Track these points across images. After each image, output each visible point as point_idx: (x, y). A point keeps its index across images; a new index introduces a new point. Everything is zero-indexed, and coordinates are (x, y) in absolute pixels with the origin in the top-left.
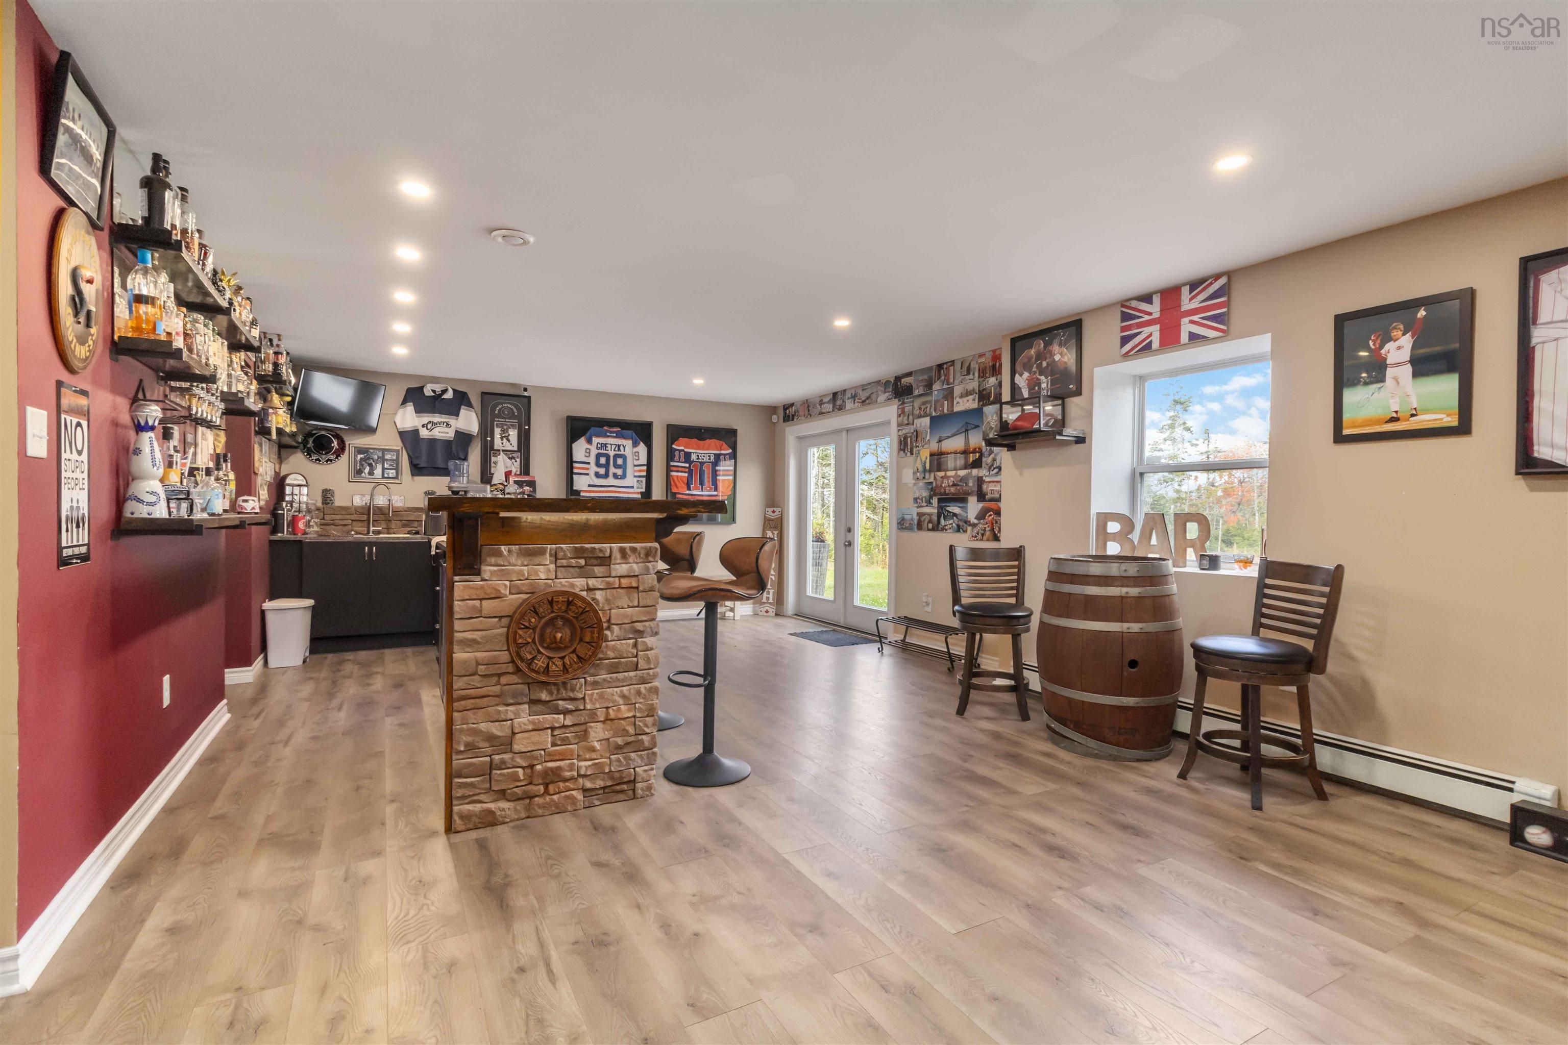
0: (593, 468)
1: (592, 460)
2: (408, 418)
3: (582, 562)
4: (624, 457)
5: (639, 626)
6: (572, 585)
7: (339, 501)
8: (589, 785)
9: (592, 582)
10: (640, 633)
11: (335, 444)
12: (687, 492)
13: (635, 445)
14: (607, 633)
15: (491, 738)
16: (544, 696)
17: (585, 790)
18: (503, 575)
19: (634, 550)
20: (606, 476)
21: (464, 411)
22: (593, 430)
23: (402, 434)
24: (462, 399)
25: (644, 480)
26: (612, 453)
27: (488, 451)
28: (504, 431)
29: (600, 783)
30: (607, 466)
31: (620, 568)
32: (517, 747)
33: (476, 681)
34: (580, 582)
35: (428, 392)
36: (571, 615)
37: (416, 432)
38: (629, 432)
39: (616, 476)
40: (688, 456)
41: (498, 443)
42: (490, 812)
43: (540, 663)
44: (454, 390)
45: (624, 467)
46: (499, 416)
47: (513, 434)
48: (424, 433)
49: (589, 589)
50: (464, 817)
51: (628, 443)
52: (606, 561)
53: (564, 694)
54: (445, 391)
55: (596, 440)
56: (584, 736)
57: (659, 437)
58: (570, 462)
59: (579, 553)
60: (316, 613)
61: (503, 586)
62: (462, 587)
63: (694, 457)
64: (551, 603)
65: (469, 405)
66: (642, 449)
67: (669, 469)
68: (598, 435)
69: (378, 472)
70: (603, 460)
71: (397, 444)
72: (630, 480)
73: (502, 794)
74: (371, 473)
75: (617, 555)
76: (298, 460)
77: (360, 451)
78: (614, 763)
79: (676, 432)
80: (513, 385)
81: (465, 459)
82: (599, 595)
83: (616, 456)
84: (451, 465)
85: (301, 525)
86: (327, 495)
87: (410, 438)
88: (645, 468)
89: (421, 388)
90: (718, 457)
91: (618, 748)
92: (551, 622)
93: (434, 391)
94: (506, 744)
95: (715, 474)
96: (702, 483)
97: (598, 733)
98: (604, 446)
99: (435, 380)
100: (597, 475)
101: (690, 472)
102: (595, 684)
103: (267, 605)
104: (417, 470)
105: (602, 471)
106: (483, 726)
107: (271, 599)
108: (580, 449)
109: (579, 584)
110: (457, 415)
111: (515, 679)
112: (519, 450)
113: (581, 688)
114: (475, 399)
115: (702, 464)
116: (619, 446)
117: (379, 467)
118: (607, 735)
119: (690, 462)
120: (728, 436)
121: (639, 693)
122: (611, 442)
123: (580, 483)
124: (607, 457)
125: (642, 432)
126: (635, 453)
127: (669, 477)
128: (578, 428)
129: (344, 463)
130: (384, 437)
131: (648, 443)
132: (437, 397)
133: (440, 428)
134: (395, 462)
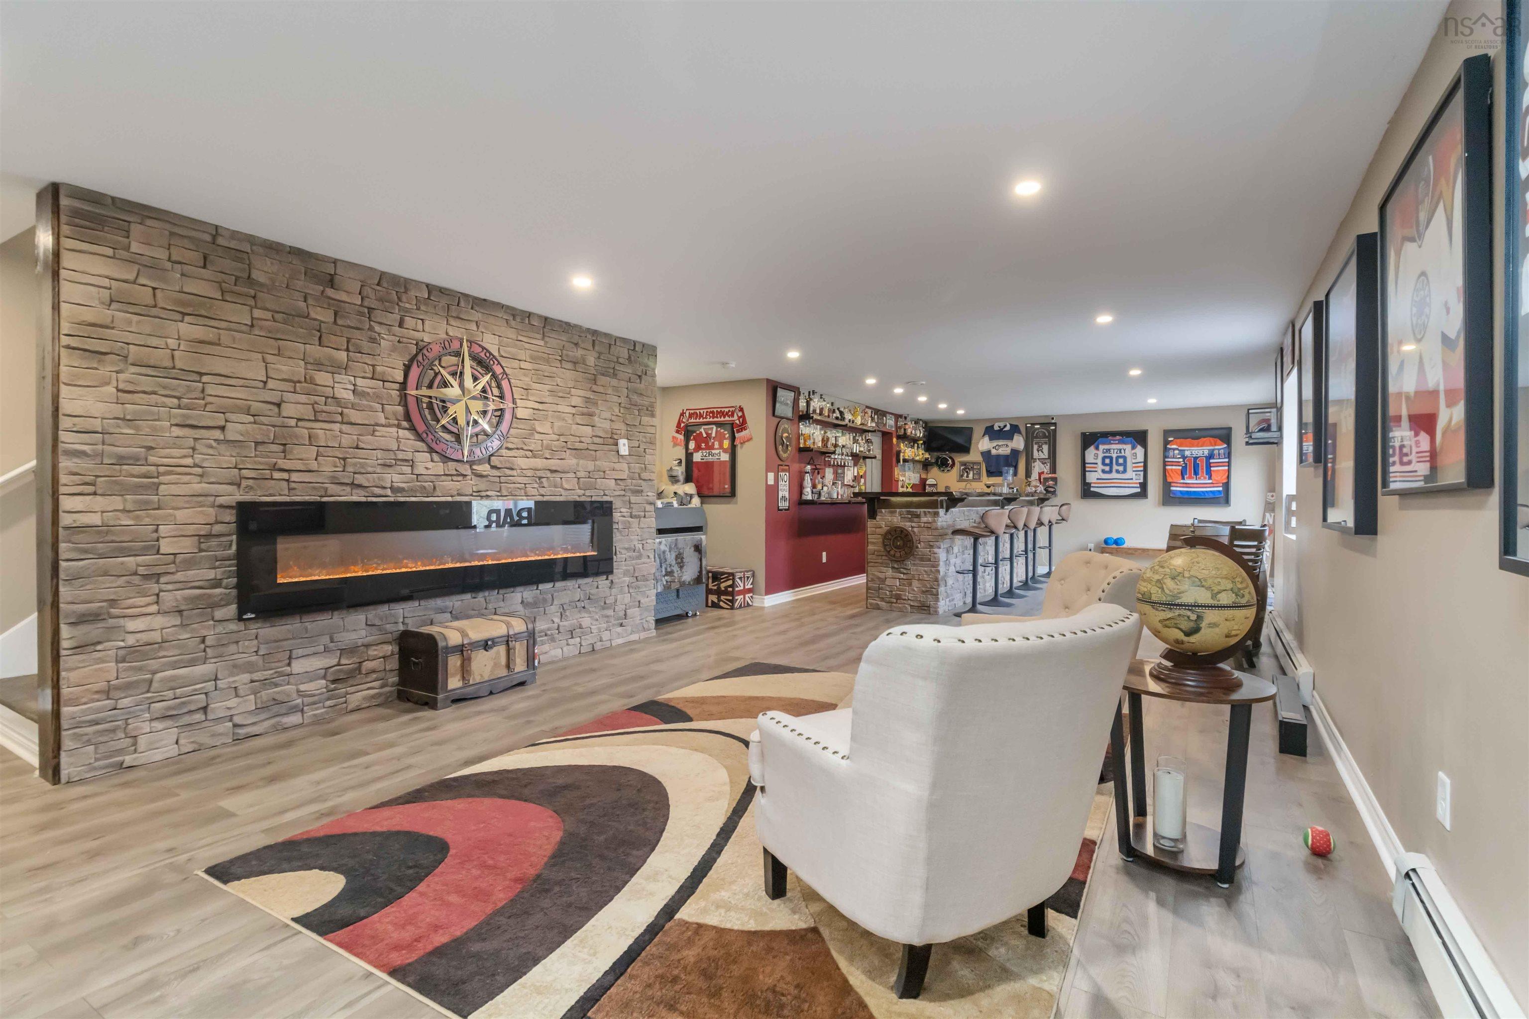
0: (1100, 467)
1: (1099, 461)
2: (984, 444)
3: (910, 516)
4: (1125, 458)
5: (931, 543)
6: (905, 525)
8: (912, 604)
9: (913, 524)
10: (932, 547)
11: (950, 462)
12: (1182, 481)
13: (1133, 448)
14: (919, 545)
15: (879, 578)
16: (896, 566)
17: (911, 606)
18: (882, 519)
19: (929, 512)
20: (1110, 471)
21: (1016, 437)
22: (1099, 440)
24: (1015, 429)
25: (1142, 473)
26: (1114, 456)
27: (1030, 460)
28: (1040, 447)
29: (916, 604)
30: (1111, 465)
31: (924, 519)
32: (887, 583)
33: (874, 557)
34: (909, 524)
35: (996, 428)
36: (903, 536)
37: (989, 452)
38: (1129, 439)
39: (1118, 471)
40: (1182, 453)
41: (1036, 455)
42: (877, 604)
43: (892, 553)
44: (1011, 425)
45: (1125, 465)
46: (1036, 437)
47: (1045, 448)
48: (994, 452)
49: (912, 527)
50: (871, 604)
51: (1128, 447)
52: (918, 516)
53: (902, 566)
54: (1005, 426)
55: (1101, 447)
56: (910, 585)
57: (1155, 442)
58: (1084, 463)
59: (909, 513)
61: (883, 524)
62: (870, 523)
63: (1188, 453)
64: (895, 531)
65: (1019, 432)
66: (1140, 449)
67: (1164, 464)
68: (1104, 444)
69: (971, 476)
70: (1107, 461)
71: (979, 459)
72: (1130, 474)
73: (882, 599)
74: (967, 476)
75: (922, 514)
76: (935, 471)
77: (964, 464)
78: (922, 598)
79: (1171, 435)
80: (1046, 416)
81: (1015, 466)
82: (916, 530)
83: (1118, 458)
87: (986, 455)
88: (1142, 464)
89: (993, 426)
90: (1212, 452)
91: (923, 592)
92: (896, 538)
93: (999, 427)
94: (883, 581)
95: (1209, 466)
96: (1196, 473)
97: (915, 584)
98: (1108, 450)
99: (1000, 420)
100: (1104, 471)
101: (1185, 465)
102: (914, 564)
104: (990, 474)
105: (1107, 468)
106: (876, 573)
108: (1091, 454)
109: (907, 525)
110: (1012, 439)
111: (886, 558)
112: (1049, 458)
113: (909, 563)
114: (1023, 429)
115: (1195, 458)
116: (1120, 450)
117: (971, 473)
118: (919, 586)
119: (1185, 458)
120: (1223, 434)
121: (931, 571)
122: (1115, 448)
123: (1091, 478)
124: (1111, 458)
125: (1140, 438)
126: (1134, 454)
127: (1165, 470)
128: (1089, 440)
129: (955, 472)
130: (974, 456)
131: (1145, 446)
132: (1001, 430)
133: (1003, 448)
134: (980, 469)
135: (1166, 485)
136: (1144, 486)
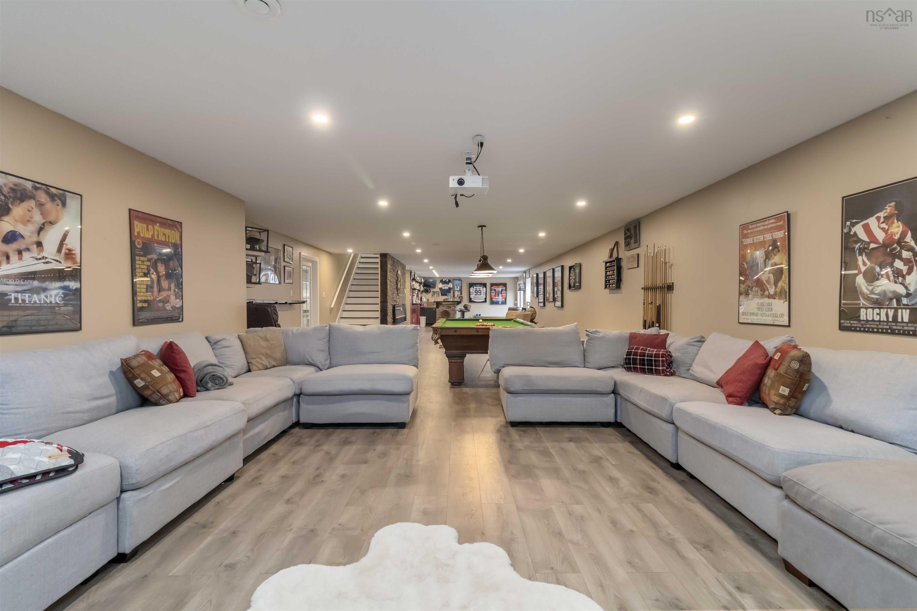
0: (474, 293)
1: (474, 292)
2: (440, 285)
3: (448, 307)
4: (481, 291)
5: (454, 314)
7: (430, 301)
11: (429, 291)
12: (495, 298)
13: (483, 288)
19: (453, 306)
20: (477, 295)
21: (450, 283)
22: (474, 285)
23: (440, 288)
24: (450, 281)
25: (485, 295)
26: (478, 290)
28: (457, 287)
30: (477, 293)
31: (452, 308)
35: (444, 280)
37: (442, 288)
38: (482, 286)
39: (479, 295)
40: (495, 290)
41: (456, 289)
44: (448, 280)
45: (481, 293)
47: (459, 287)
48: (443, 288)
51: (482, 288)
52: (450, 307)
55: (475, 288)
57: (488, 286)
58: (470, 292)
60: (427, 319)
61: (441, 309)
62: (437, 309)
63: (496, 290)
64: (445, 311)
65: (451, 282)
66: (485, 289)
67: (491, 293)
68: (475, 286)
69: (436, 295)
70: (476, 292)
71: (439, 290)
72: (482, 296)
76: (424, 293)
77: (433, 292)
79: (492, 285)
80: (459, 278)
81: (450, 293)
82: (450, 311)
83: (479, 291)
84: (448, 294)
85: (424, 305)
86: (428, 300)
87: (441, 289)
88: (485, 293)
89: (442, 280)
90: (502, 290)
96: (498, 296)
98: (476, 289)
99: (445, 278)
100: (475, 295)
101: (496, 293)
103: (420, 317)
104: (442, 295)
105: (476, 294)
107: (421, 316)
108: (472, 289)
109: (448, 310)
112: (460, 290)
114: (452, 281)
115: (498, 292)
119: (496, 291)
120: (505, 285)
122: (478, 288)
123: (472, 296)
124: (477, 291)
125: (485, 285)
126: (483, 290)
127: (491, 294)
128: (471, 285)
129: (430, 294)
130: (437, 289)
131: (486, 288)
132: (445, 281)
133: (446, 287)
134: (439, 293)
135: (491, 299)
136: (486, 299)
